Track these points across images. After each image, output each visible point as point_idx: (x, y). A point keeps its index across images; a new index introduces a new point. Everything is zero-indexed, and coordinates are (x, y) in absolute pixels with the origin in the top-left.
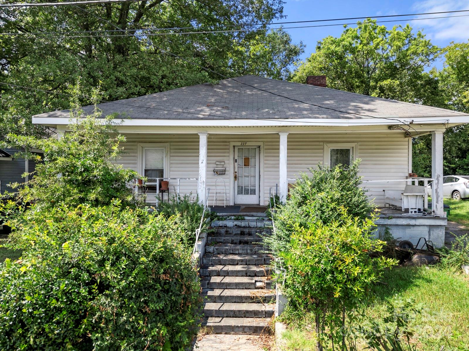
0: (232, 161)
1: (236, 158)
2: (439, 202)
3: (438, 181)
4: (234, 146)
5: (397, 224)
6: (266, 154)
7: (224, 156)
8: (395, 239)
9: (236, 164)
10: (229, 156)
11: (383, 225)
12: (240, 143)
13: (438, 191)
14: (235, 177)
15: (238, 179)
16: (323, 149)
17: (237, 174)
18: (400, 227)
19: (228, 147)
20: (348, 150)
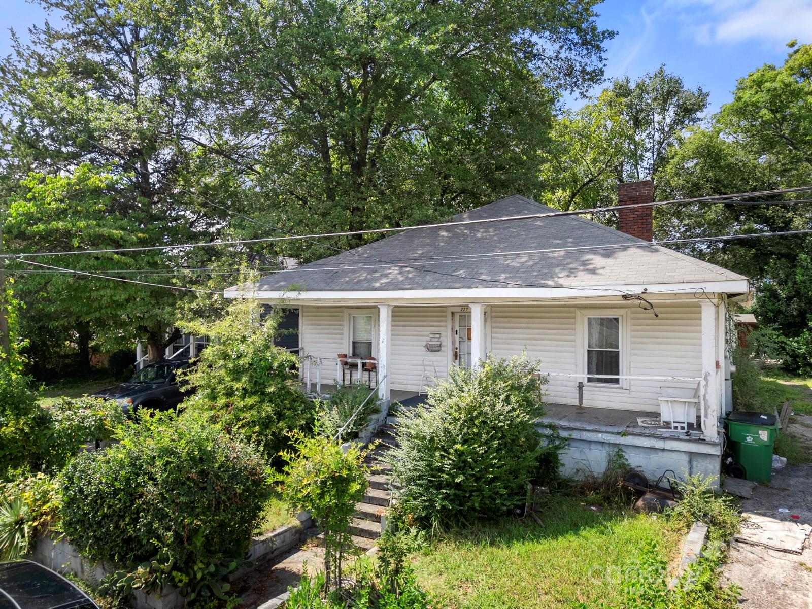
0: (450, 333)
1: (457, 328)
2: (709, 416)
3: (707, 383)
4: (453, 313)
5: (635, 444)
6: (493, 325)
7: (440, 326)
8: (633, 467)
9: (457, 337)
10: (446, 326)
11: (615, 445)
12: (460, 308)
13: (708, 397)
14: (455, 356)
15: (460, 358)
16: (574, 318)
17: (458, 350)
18: (641, 449)
19: (444, 314)
20: (617, 320)
